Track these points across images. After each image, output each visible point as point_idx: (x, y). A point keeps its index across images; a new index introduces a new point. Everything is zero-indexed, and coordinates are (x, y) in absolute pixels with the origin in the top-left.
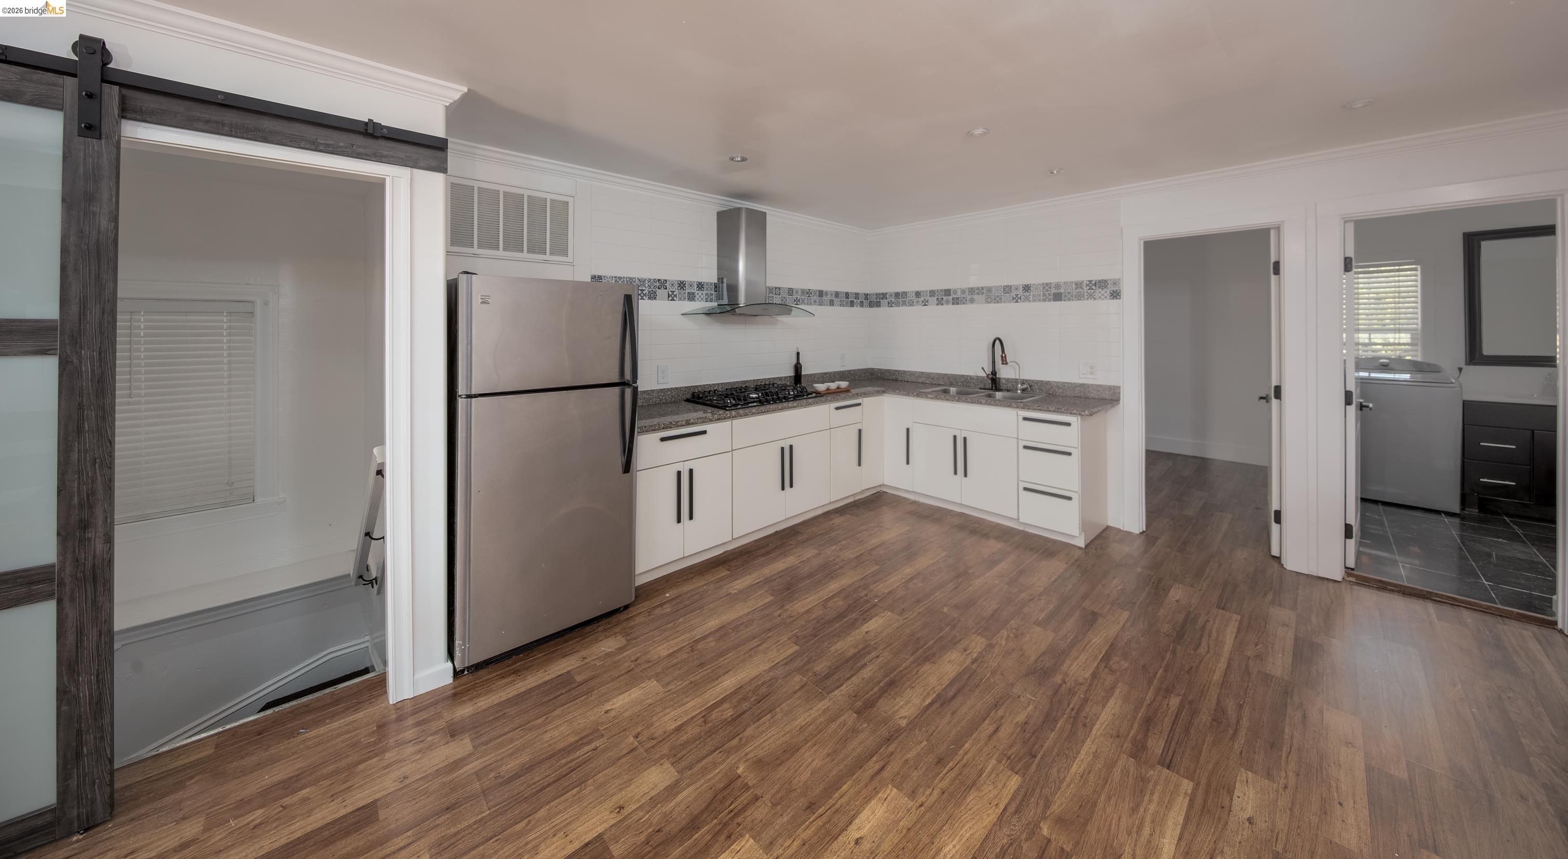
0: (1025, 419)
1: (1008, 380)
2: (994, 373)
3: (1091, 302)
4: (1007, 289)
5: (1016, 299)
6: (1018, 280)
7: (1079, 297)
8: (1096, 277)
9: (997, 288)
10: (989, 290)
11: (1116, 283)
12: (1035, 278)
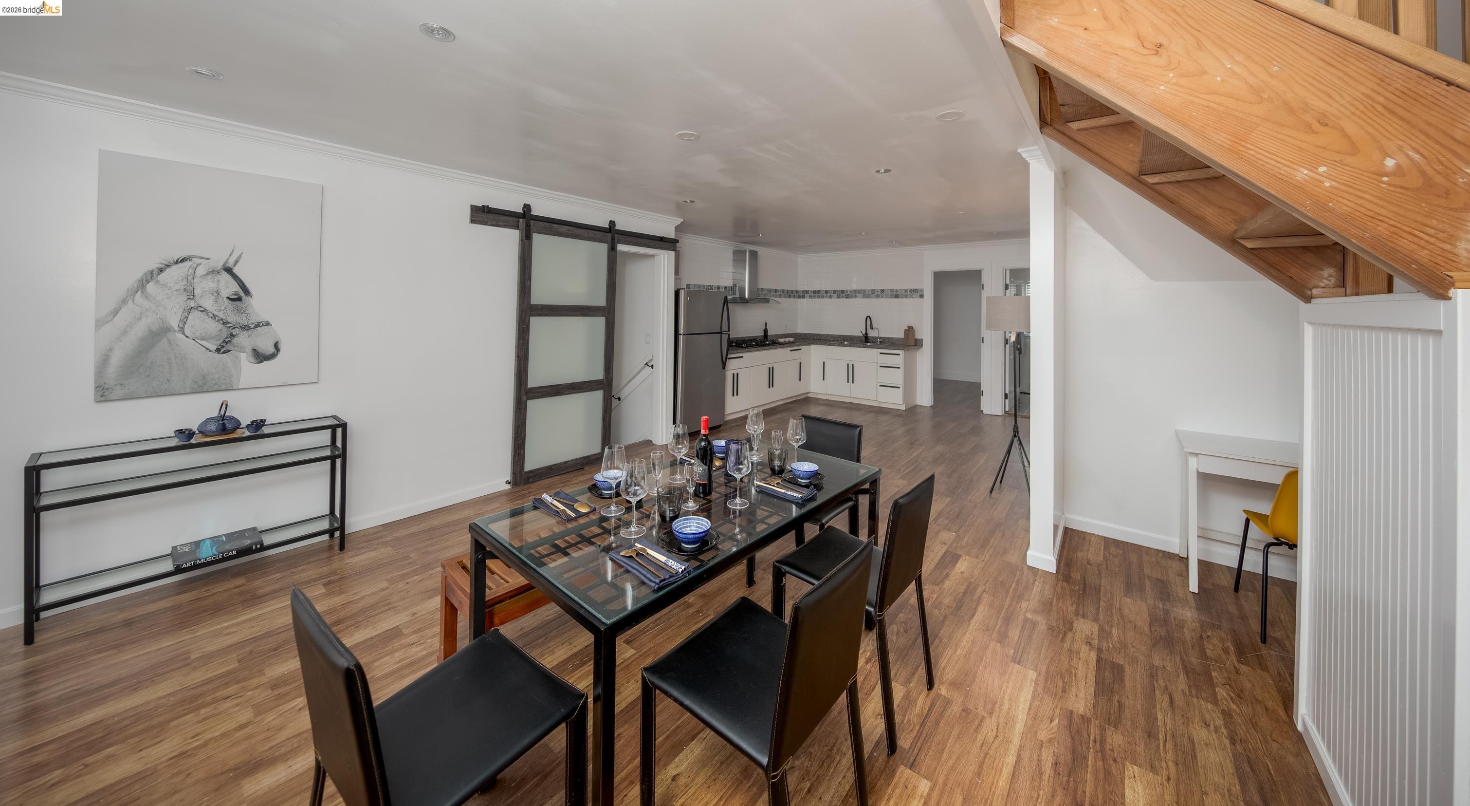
0: (881, 353)
1: (873, 337)
2: (866, 334)
3: (911, 299)
4: (873, 291)
5: (877, 297)
6: (879, 287)
7: (906, 297)
8: (914, 288)
9: (868, 291)
10: (864, 291)
11: (922, 290)
12: (887, 287)
